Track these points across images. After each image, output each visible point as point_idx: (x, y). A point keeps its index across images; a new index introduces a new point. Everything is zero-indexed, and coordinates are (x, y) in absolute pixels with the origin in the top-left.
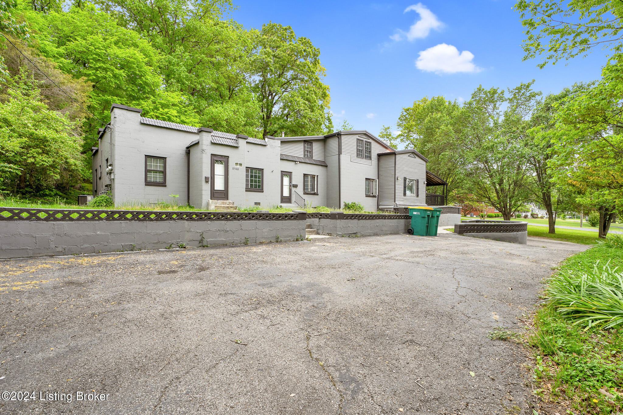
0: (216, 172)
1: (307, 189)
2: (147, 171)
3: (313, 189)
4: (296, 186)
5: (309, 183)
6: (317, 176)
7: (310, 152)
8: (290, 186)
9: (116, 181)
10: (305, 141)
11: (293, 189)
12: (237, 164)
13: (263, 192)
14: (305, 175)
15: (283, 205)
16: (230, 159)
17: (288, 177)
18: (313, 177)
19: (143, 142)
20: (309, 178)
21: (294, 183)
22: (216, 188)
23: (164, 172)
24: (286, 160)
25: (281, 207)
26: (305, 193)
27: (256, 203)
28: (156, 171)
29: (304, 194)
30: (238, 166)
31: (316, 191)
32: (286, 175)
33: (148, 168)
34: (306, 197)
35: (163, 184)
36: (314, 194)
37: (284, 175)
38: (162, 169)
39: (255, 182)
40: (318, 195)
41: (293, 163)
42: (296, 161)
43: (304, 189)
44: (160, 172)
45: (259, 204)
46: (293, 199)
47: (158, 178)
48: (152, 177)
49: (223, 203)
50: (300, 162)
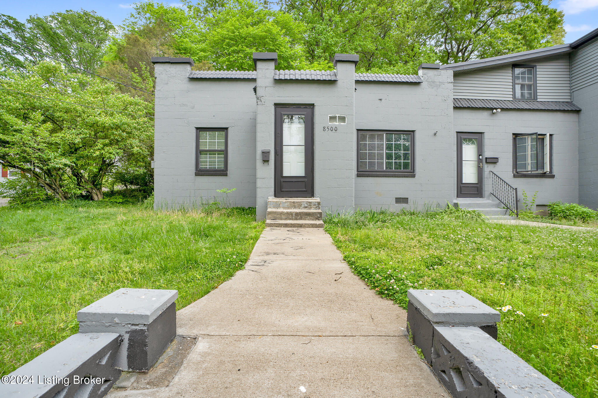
0: (287, 139)
1: (525, 166)
2: (199, 152)
3: (539, 164)
4: (493, 161)
5: (529, 153)
6: (551, 135)
7: (529, 87)
8: (479, 161)
9: (155, 170)
10: (515, 65)
11: (488, 168)
12: (333, 118)
13: (414, 176)
14: (516, 136)
15: (461, 201)
16: (317, 110)
17: (473, 143)
18: (540, 138)
19: (193, 108)
20: (529, 143)
21: (488, 154)
22: (287, 172)
23: (225, 152)
24: (469, 108)
25: (456, 205)
26: (518, 175)
27: (399, 200)
28: (212, 152)
29: (515, 176)
30: (336, 123)
31: (547, 169)
32: (470, 140)
33: (202, 148)
34: (520, 184)
35: (223, 172)
36: (544, 175)
37: (465, 139)
38: (223, 148)
39: (398, 157)
40: (553, 177)
41: (485, 114)
42: (492, 109)
43: (515, 165)
44: (219, 152)
45: (405, 200)
46: (488, 187)
47: (217, 162)
48: (207, 162)
49: (294, 205)
50: (503, 109)
